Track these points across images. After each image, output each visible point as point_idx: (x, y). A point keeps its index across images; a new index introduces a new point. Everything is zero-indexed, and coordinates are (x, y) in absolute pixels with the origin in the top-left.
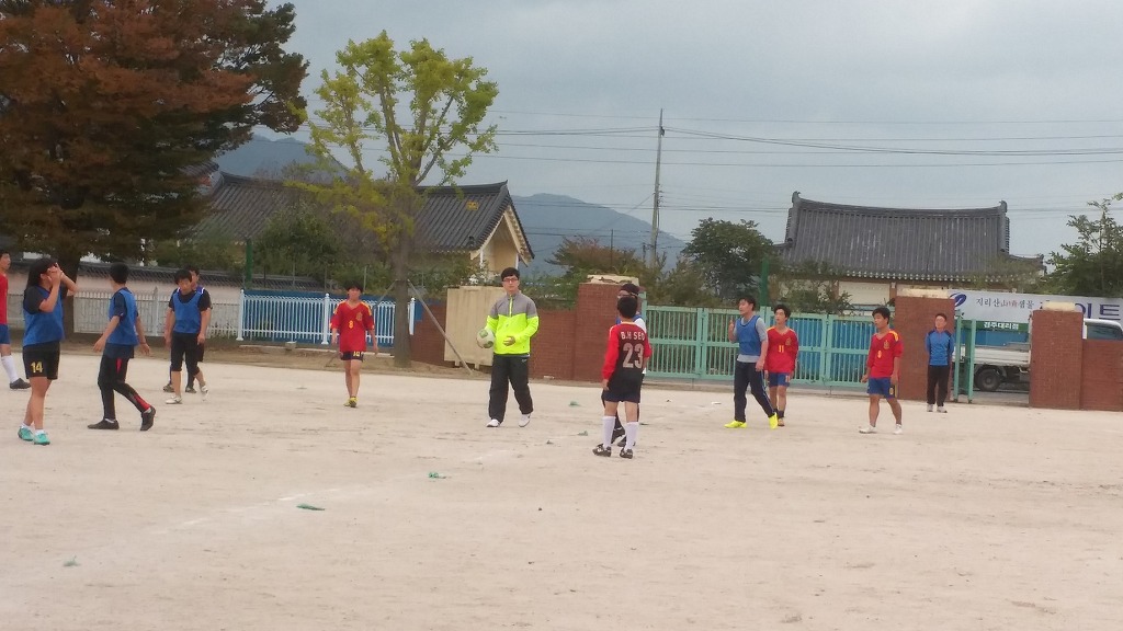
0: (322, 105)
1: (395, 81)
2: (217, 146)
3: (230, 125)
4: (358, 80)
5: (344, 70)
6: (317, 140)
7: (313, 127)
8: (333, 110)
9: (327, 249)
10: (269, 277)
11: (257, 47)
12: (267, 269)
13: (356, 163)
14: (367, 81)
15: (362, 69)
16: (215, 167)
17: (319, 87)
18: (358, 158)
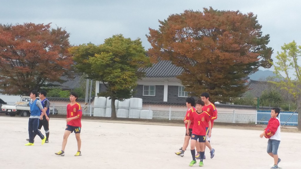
0: (277, 61)
1: (297, 53)
2: (249, 72)
3: (253, 67)
4: (287, 54)
5: (283, 51)
6: (276, 70)
7: (275, 67)
8: (280, 62)
9: (279, 99)
10: (263, 107)
11: (260, 46)
12: (263, 105)
13: (287, 76)
14: (290, 54)
15: (288, 51)
16: (249, 78)
17: (276, 56)
18: (287, 74)
